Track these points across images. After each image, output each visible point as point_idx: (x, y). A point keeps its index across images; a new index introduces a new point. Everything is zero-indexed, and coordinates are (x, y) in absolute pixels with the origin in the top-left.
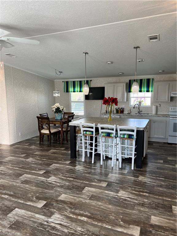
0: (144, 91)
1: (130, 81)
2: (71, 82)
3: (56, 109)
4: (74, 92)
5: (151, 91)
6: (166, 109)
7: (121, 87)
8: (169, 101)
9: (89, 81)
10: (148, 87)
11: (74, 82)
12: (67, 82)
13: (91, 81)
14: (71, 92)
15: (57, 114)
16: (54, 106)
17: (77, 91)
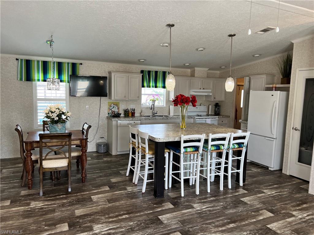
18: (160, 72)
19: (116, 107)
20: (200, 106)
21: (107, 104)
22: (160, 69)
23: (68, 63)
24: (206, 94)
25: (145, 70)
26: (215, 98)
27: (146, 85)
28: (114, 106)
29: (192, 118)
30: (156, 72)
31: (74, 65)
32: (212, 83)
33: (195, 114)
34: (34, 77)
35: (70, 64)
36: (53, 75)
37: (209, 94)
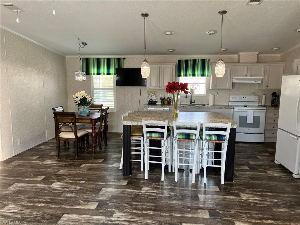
0: (198, 75)
1: (180, 61)
2: (94, 59)
3: (81, 99)
4: (98, 74)
5: (206, 75)
6: (224, 99)
7: (170, 69)
8: (231, 88)
9: (122, 60)
10: (203, 70)
11: (98, 60)
12: (87, 60)
13: (125, 59)
14: (94, 74)
15: (82, 108)
16: (76, 95)
17: (104, 74)
18: (198, 60)
19: (155, 96)
20: (251, 95)
21: (147, 93)
22: (199, 57)
23: (115, 59)
24: (253, 82)
25: (183, 59)
26: (267, 86)
27: (183, 75)
28: (153, 94)
29: (230, 108)
30: (194, 61)
31: (119, 60)
32: (262, 68)
33: (242, 104)
34: (91, 72)
35: (116, 60)
36: (104, 69)
37: (256, 81)
